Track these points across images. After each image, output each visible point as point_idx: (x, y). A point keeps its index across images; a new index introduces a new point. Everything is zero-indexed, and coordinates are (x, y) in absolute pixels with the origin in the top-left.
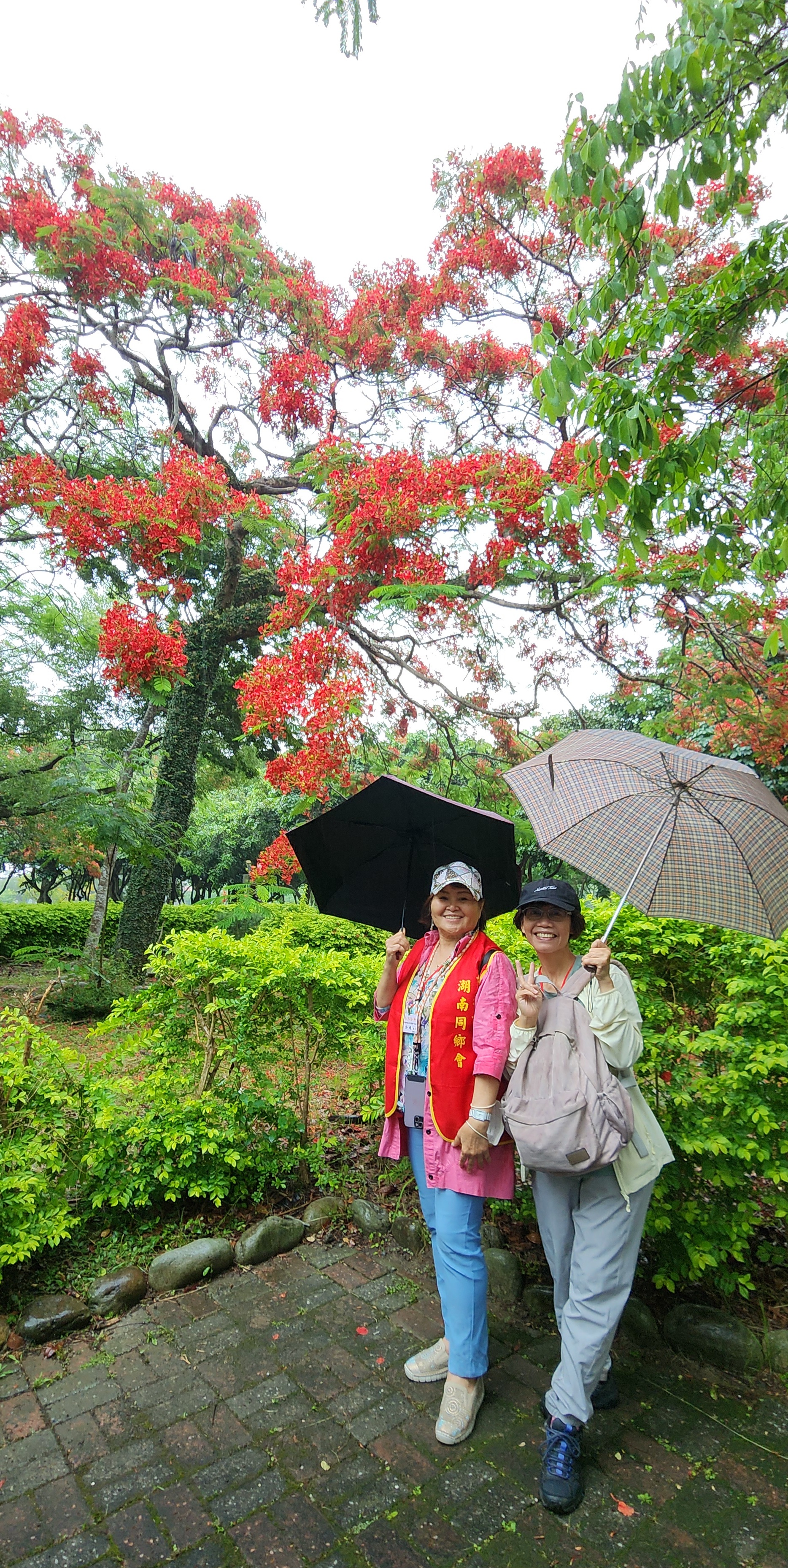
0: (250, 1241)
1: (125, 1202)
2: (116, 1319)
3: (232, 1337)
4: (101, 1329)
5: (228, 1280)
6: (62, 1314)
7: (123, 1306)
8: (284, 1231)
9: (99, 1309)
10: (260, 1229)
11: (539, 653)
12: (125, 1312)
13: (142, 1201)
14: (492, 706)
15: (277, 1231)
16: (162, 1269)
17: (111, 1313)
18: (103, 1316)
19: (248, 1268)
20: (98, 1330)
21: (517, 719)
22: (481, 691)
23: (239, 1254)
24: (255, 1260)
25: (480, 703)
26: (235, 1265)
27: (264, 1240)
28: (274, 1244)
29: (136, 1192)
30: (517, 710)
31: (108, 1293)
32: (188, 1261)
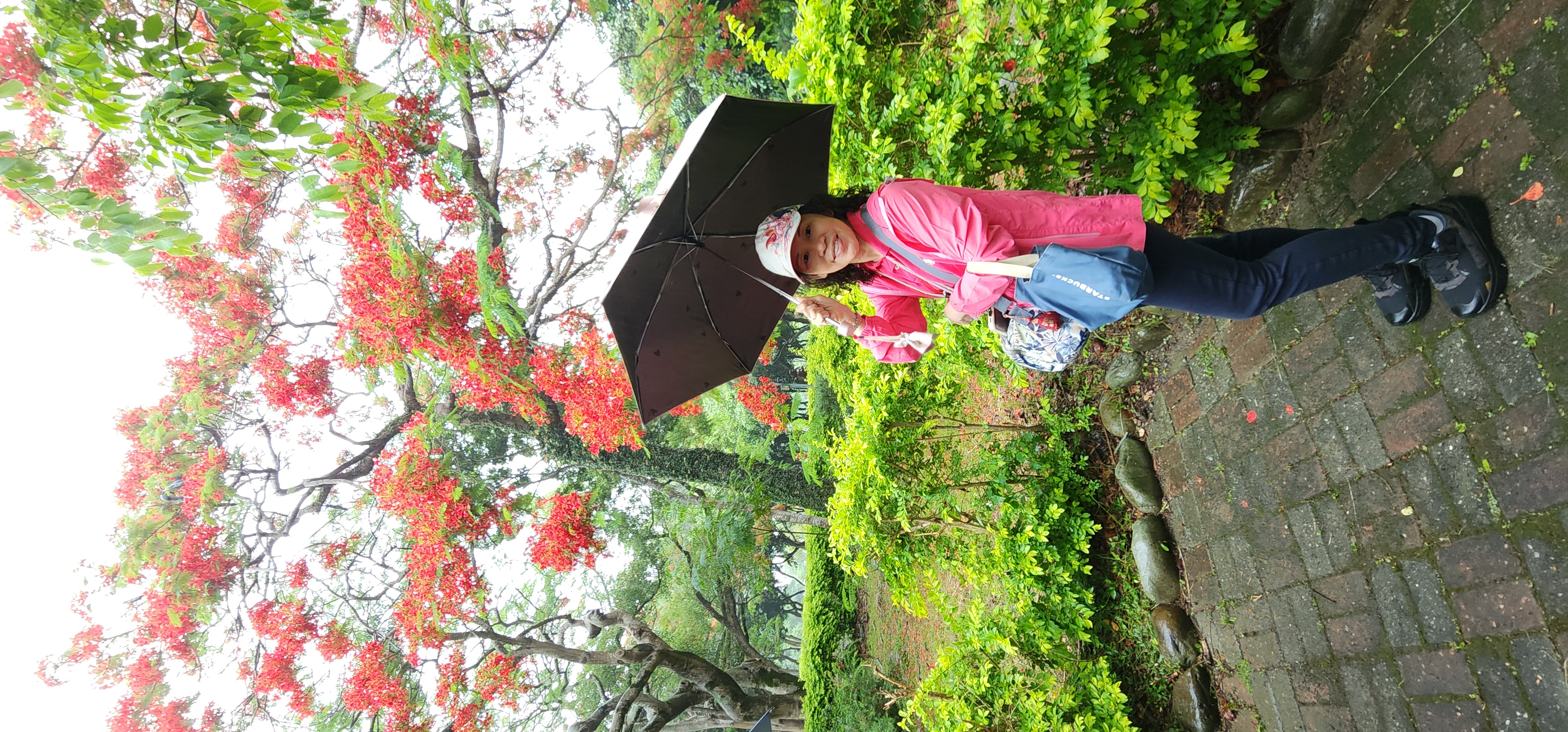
0: (1139, 498)
1: (1089, 613)
2: (1203, 643)
3: (1239, 545)
4: (1211, 659)
5: (1176, 525)
6: (1194, 696)
7: (1192, 634)
8: (1131, 463)
9: (1191, 658)
10: (1128, 487)
11: (553, 105)
12: (1197, 632)
13: (1089, 597)
14: (612, 156)
15: (1131, 470)
16: (1159, 591)
17: (1197, 646)
18: (1198, 654)
19: (1165, 503)
20: (1213, 663)
21: (621, 129)
22: (596, 166)
23: (1151, 509)
24: (1157, 494)
25: (608, 167)
26: (1161, 515)
27: (1139, 485)
28: (1144, 474)
29: (1081, 601)
30: (614, 128)
31: (1176, 647)
32: (1154, 566)
